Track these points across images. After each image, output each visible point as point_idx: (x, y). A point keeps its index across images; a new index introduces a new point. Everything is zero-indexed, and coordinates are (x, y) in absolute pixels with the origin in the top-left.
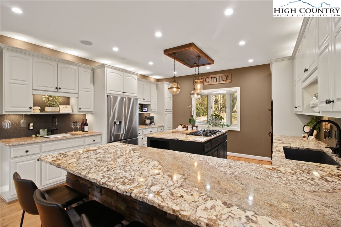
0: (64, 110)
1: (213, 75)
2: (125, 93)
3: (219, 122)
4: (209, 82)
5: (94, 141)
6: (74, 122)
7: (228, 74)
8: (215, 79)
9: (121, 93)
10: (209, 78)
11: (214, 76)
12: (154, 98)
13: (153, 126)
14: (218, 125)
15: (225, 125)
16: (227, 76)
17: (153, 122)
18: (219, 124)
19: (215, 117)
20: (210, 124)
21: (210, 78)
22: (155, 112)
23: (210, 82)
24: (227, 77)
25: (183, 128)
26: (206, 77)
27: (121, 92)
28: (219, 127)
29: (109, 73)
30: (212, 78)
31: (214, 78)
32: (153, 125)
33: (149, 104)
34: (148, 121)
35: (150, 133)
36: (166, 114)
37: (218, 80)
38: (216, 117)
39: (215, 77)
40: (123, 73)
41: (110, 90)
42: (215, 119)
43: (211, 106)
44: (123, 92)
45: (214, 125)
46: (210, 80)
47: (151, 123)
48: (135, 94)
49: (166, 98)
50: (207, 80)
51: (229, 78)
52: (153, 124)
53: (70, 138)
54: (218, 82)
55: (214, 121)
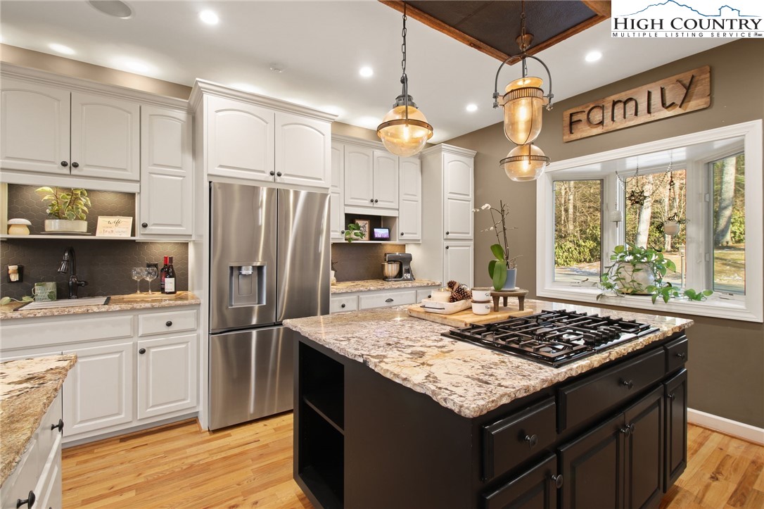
0: (109, 230)
1: (623, 94)
2: (279, 175)
3: (652, 277)
4: (601, 123)
5: (169, 324)
6: (149, 266)
7: (693, 72)
8: (632, 104)
9: (267, 176)
10: (602, 108)
11: (623, 96)
12: (412, 198)
13: (402, 284)
14: (646, 292)
15: (682, 291)
16: (687, 82)
17: (408, 271)
18: (650, 288)
19: (630, 258)
20: (610, 287)
21: (609, 106)
22: (416, 242)
23: (608, 120)
24: (688, 88)
25: (453, 299)
26: (592, 106)
27: (263, 172)
28: (650, 298)
29: (217, 112)
30: (615, 103)
31: (625, 103)
32: (408, 280)
33: (395, 218)
34: (391, 269)
35: (386, 304)
36: (447, 248)
37: (643, 106)
38: (636, 258)
39: (631, 99)
40: (272, 112)
41: (221, 166)
42: (630, 268)
43: (615, 218)
44: (272, 174)
45: (625, 290)
46: (608, 114)
47: (400, 275)
48: (320, 179)
49: (447, 195)
50: (596, 116)
51: (702, 86)
52: (408, 276)
53: (75, 314)
54: (643, 117)
55: (627, 273)
